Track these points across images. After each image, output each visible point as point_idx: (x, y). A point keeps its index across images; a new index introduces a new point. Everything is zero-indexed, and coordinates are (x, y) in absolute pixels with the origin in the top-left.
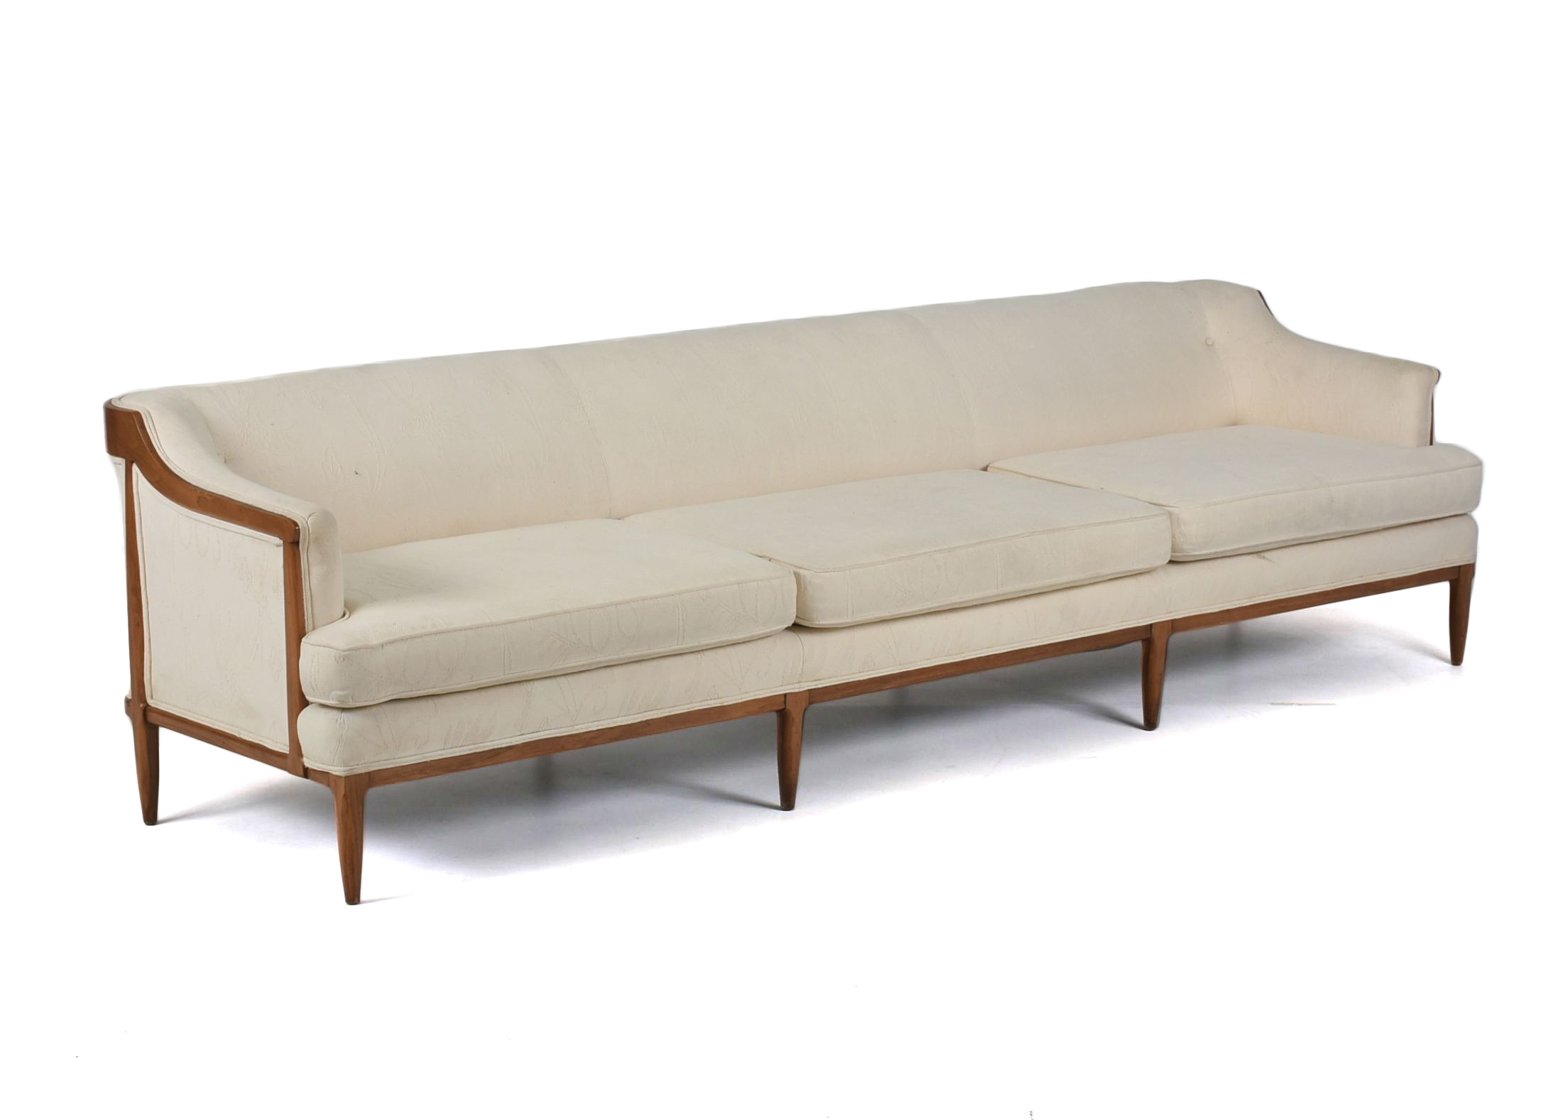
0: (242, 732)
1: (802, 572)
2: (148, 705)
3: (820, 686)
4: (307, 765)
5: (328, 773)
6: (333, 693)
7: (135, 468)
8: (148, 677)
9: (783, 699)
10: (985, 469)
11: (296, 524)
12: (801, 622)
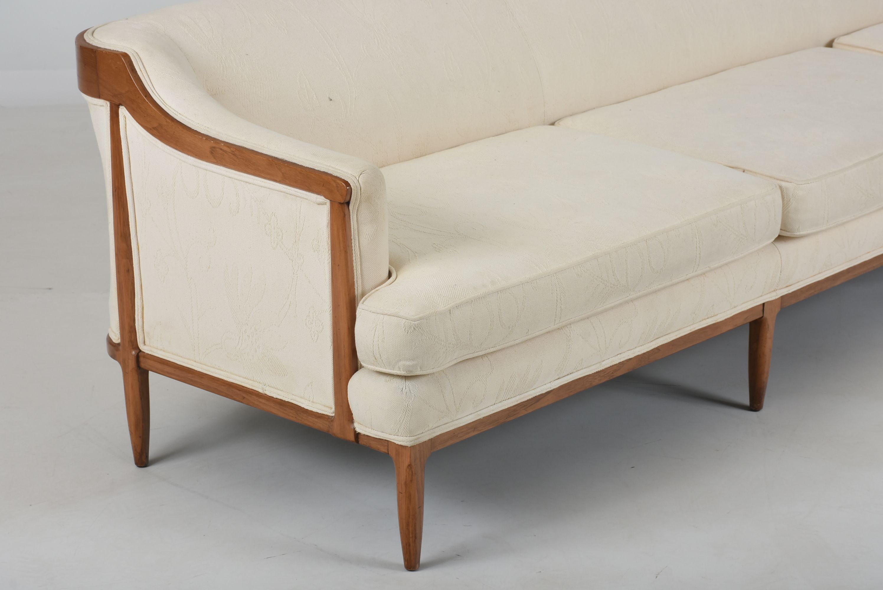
0: (267, 388)
1: (784, 184)
2: (140, 351)
3: (790, 292)
4: (358, 430)
5: (388, 441)
6: (401, 363)
7: (123, 111)
8: (140, 324)
9: (761, 308)
10: (830, 45)
11: (347, 184)
12: (784, 234)
